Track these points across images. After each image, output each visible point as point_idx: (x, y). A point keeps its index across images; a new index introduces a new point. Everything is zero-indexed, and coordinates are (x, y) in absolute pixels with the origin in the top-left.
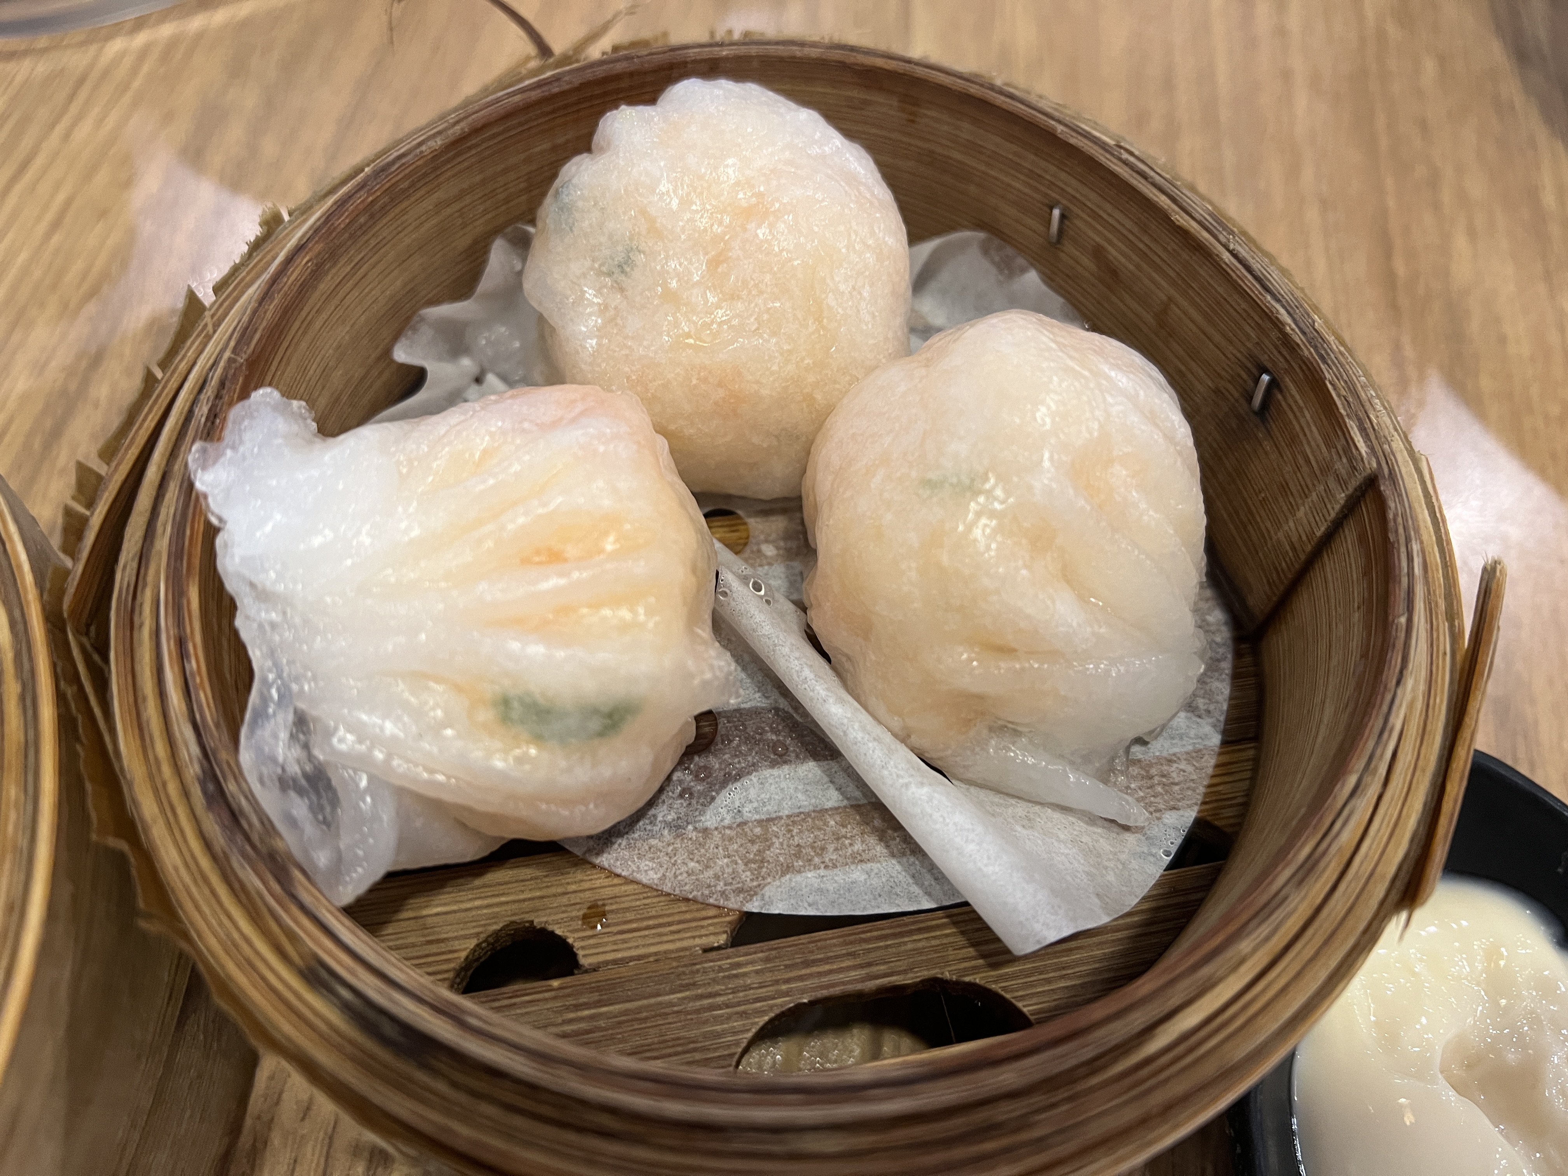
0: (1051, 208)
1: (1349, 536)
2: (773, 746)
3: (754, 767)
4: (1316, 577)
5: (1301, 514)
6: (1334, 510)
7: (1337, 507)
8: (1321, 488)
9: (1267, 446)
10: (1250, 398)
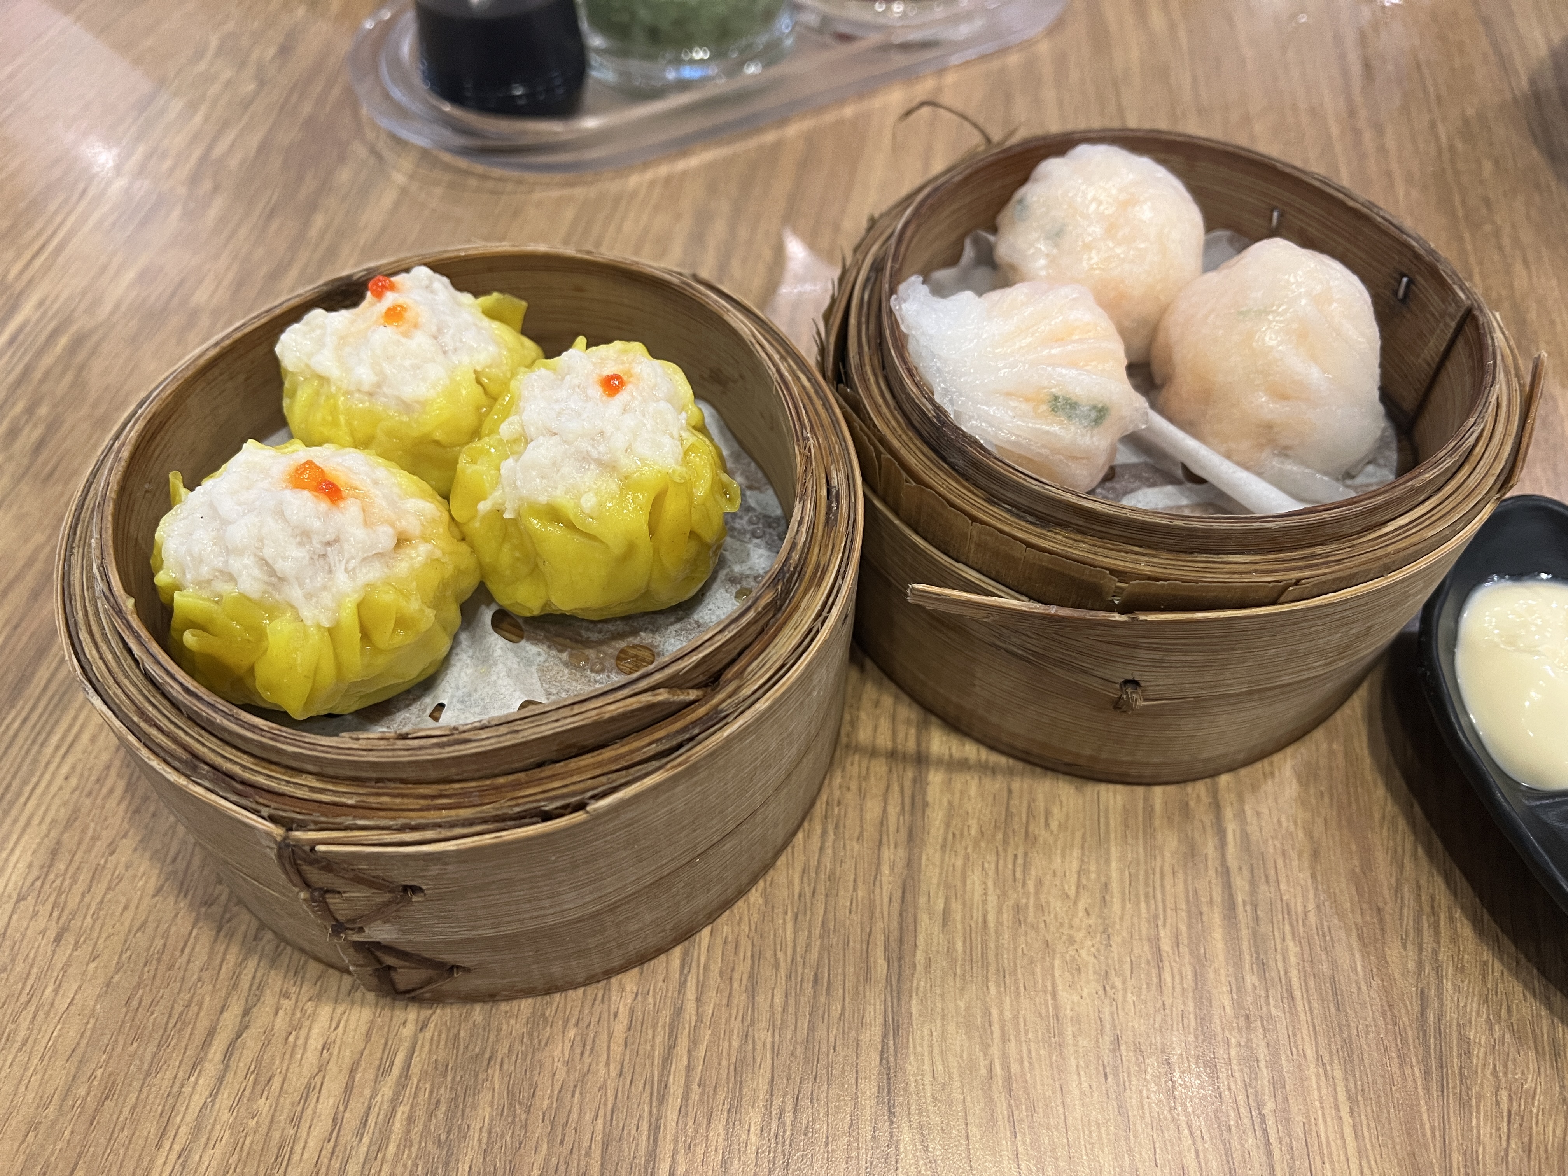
0: (1272, 211)
1: (1460, 344)
2: (1148, 479)
3: (1139, 488)
4: (1443, 377)
5: (1431, 344)
6: (1449, 334)
7: (1451, 331)
8: (1441, 325)
9: (1408, 316)
10: (1396, 292)
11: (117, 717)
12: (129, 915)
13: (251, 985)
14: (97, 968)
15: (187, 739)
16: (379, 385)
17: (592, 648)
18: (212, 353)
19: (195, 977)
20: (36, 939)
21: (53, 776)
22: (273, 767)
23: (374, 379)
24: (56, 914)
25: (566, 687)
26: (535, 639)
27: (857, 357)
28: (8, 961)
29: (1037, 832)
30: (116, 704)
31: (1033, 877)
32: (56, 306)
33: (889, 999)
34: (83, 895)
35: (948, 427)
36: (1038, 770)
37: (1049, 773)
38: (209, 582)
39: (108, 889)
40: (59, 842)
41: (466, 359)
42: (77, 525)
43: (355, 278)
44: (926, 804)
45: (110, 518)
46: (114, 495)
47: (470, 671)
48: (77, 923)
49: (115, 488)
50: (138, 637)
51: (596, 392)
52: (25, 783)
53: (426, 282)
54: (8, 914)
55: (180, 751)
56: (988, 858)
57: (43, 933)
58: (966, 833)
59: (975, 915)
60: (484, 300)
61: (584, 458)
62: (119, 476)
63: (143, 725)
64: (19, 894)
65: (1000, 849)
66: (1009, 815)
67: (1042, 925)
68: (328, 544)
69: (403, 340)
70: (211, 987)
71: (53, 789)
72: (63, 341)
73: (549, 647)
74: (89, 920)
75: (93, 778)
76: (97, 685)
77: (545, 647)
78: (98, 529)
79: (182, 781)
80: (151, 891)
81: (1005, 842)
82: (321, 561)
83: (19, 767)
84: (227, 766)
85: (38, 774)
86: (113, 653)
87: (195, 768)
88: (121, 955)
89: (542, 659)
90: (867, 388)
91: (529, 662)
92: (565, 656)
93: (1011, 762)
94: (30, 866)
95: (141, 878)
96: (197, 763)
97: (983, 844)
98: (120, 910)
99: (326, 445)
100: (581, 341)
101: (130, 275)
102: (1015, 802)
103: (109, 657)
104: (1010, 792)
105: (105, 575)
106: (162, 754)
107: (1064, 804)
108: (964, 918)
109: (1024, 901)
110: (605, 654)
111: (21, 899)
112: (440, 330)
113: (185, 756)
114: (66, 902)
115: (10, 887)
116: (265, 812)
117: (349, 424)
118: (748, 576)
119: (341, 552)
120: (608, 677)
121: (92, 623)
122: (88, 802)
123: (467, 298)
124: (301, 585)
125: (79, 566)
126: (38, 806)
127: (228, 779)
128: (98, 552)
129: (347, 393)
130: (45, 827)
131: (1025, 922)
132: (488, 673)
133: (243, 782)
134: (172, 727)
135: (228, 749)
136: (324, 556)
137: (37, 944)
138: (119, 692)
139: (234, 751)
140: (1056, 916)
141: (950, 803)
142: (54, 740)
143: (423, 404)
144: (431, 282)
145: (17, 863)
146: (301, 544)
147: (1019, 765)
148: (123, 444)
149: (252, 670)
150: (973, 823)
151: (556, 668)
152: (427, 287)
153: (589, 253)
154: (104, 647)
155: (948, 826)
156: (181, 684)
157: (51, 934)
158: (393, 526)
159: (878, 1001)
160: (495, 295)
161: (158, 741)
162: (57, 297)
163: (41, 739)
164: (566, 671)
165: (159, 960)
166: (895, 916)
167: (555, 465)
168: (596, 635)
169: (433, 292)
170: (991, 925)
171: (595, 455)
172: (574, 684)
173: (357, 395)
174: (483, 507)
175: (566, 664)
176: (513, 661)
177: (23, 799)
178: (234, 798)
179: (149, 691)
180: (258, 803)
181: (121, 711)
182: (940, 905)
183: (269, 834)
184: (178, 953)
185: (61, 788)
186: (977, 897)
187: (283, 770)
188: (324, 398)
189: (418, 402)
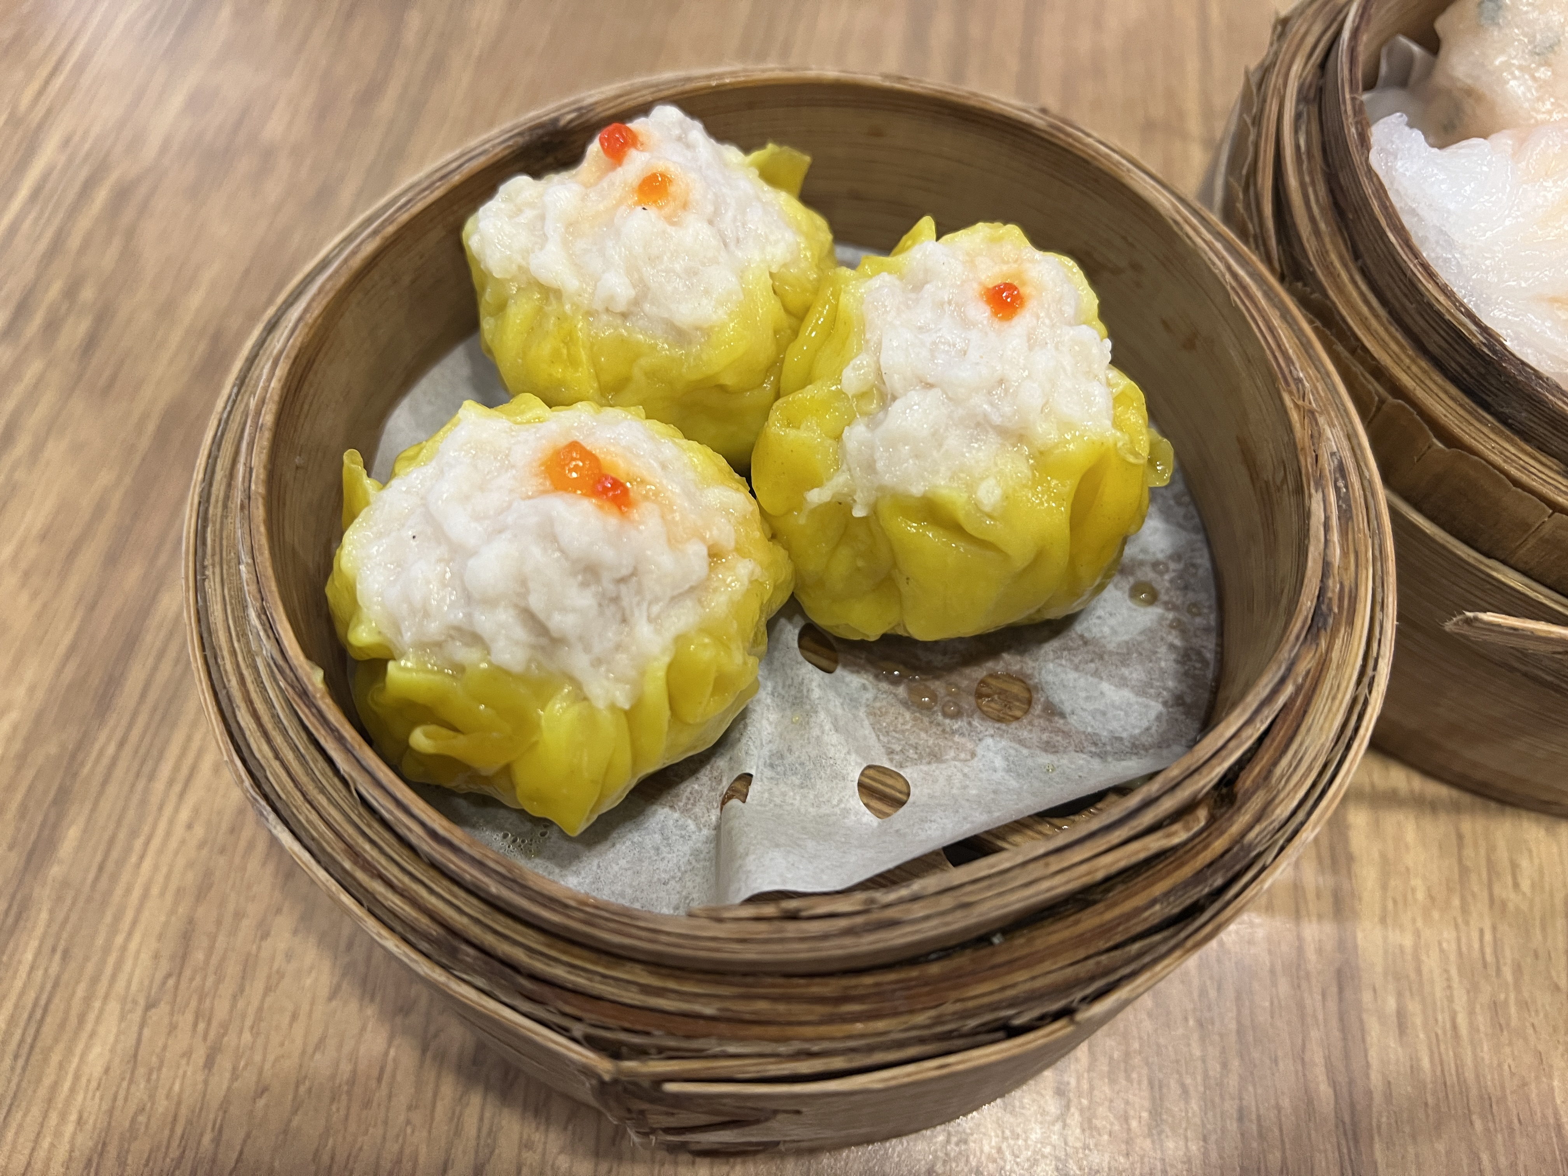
11: (319, 862)
12: (299, 1030)
13: (479, 1130)
14: (267, 1106)
15: (433, 900)
16: (636, 302)
17: (937, 677)
18: (370, 248)
19: (402, 1118)
20: (178, 1066)
21: (171, 822)
22: (577, 950)
23: (632, 293)
24: (201, 1026)
25: (913, 741)
26: (855, 664)
27: (1313, 239)
28: (145, 1098)
29: (1504, 895)
30: (313, 839)
31: (1509, 962)
32: (87, 146)
33: (1343, 1142)
34: (235, 998)
35: (1508, 361)
36: (1493, 805)
37: (1508, 810)
38: (439, 645)
39: (268, 990)
40: (191, 921)
41: (756, 256)
42: (205, 528)
43: (563, 122)
44: (1350, 858)
45: (262, 529)
46: (262, 490)
47: (773, 716)
48: (231, 1040)
49: (262, 476)
50: (340, 739)
51: (981, 312)
52: (134, 834)
53: (677, 132)
54: (135, 1028)
55: (424, 922)
56: (1445, 935)
57: (188, 1054)
58: (1410, 897)
59: (1440, 1018)
60: (757, 155)
61: (978, 424)
62: (264, 456)
63: (360, 875)
64: (148, 997)
65: (1460, 920)
66: (1464, 871)
67: (1530, 1031)
68: (623, 580)
69: (671, 230)
70: (425, 1134)
71: (173, 844)
72: (101, 195)
73: (876, 677)
74: (247, 1037)
75: (224, 826)
76: (279, 805)
77: (871, 678)
78: (247, 548)
79: (438, 976)
80: (324, 991)
81: (1465, 910)
82: (613, 608)
83: (124, 809)
84: (504, 949)
85: (150, 820)
86: (295, 749)
87: (453, 953)
88: (297, 1087)
89: (869, 695)
90: (1341, 290)
91: (853, 702)
92: (901, 690)
93: (1455, 793)
94: (156, 957)
95: (310, 972)
96: (456, 943)
97: (1436, 915)
98: (286, 1020)
99: (579, 405)
100: (927, 224)
101: (177, 100)
102: (1469, 852)
103: (289, 756)
104: (1460, 837)
105: (270, 626)
106: (399, 928)
107: (1535, 854)
108: (1425, 1024)
109: (1502, 996)
110: (958, 688)
111: (150, 1006)
112: (717, 212)
113: (435, 930)
114: (212, 1009)
115: (134, 987)
116: (578, 1030)
117: (594, 361)
118: (1142, 563)
119: (639, 591)
120: (970, 724)
121: (254, 696)
122: (222, 861)
123: (732, 153)
124: (587, 649)
125: (219, 599)
126: (156, 868)
127: (508, 971)
128: (253, 588)
129: (589, 313)
130: (169, 897)
131: (1508, 1025)
132: (804, 725)
133: (533, 977)
134: (406, 880)
135: (501, 918)
136: (616, 600)
137: (181, 1072)
138: (314, 817)
139: (510, 922)
140: (1546, 1016)
141: (1383, 856)
142: (165, 770)
143: (707, 332)
144: (685, 132)
145: (138, 952)
146: (584, 585)
147: (1466, 798)
148: (263, 401)
149: (507, 770)
150: (1417, 882)
151: (892, 710)
152: (679, 139)
153: (901, 79)
154: (278, 740)
155: (1384, 887)
156: (423, 824)
157: (200, 1055)
158: (703, 539)
159: (1328, 1146)
160: (771, 147)
161: (387, 903)
162: (86, 133)
163: (147, 769)
164: (908, 715)
165: (349, 1093)
166: (1334, 1023)
167: (937, 438)
168: (940, 657)
169: (689, 146)
170: (1464, 1030)
171: (996, 419)
172: (923, 735)
173: (605, 317)
174: (816, 496)
175: (905, 704)
176: (836, 704)
177: (134, 859)
178: (526, 1006)
179: (360, 816)
180: (565, 1015)
181: (323, 850)
182: (1391, 1004)
183: (587, 1071)
184: (373, 1084)
185: (183, 842)
186: (1439, 994)
187: (593, 956)
188: (552, 320)
189: (697, 328)
